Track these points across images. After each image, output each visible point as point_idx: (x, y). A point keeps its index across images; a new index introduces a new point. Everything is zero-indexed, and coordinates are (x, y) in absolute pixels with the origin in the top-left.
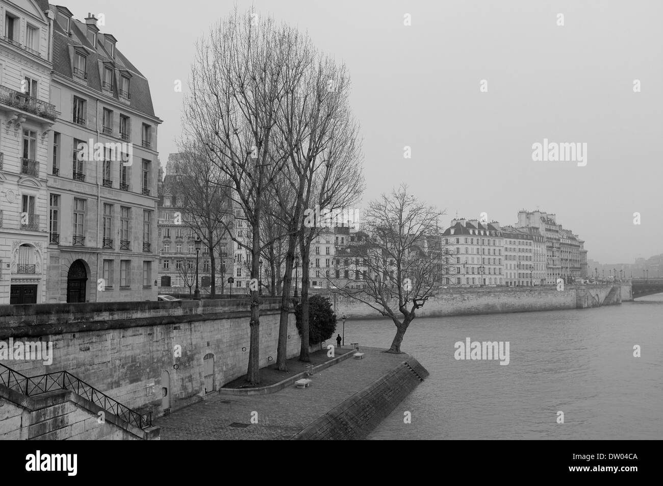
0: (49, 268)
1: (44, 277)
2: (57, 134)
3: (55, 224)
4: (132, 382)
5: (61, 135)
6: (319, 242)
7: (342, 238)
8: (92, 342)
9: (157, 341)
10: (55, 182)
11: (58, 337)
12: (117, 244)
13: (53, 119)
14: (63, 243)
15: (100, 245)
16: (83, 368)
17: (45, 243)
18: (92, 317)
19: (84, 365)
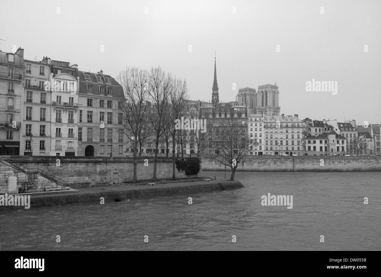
0: (78, 148)
1: (76, 150)
2: (81, 111)
3: (81, 136)
4: (78, 176)
5: (83, 111)
6: (293, 132)
7: (320, 129)
8: (64, 165)
9: (90, 167)
10: (80, 124)
11: (52, 163)
12: (106, 140)
13: (77, 107)
14: (83, 141)
15: (99, 141)
16: (60, 171)
17: (77, 141)
18: (64, 159)
19: (60, 170)
